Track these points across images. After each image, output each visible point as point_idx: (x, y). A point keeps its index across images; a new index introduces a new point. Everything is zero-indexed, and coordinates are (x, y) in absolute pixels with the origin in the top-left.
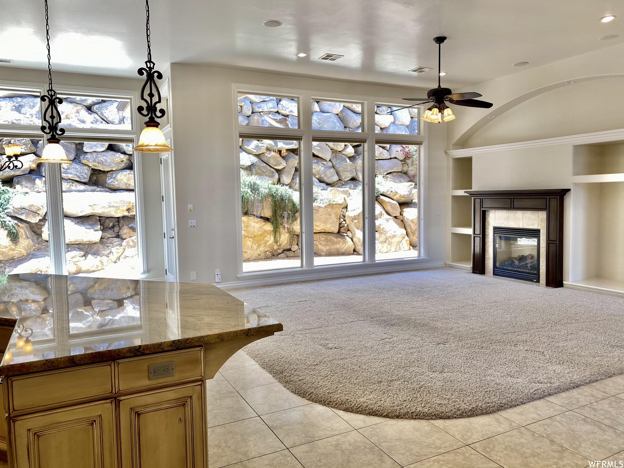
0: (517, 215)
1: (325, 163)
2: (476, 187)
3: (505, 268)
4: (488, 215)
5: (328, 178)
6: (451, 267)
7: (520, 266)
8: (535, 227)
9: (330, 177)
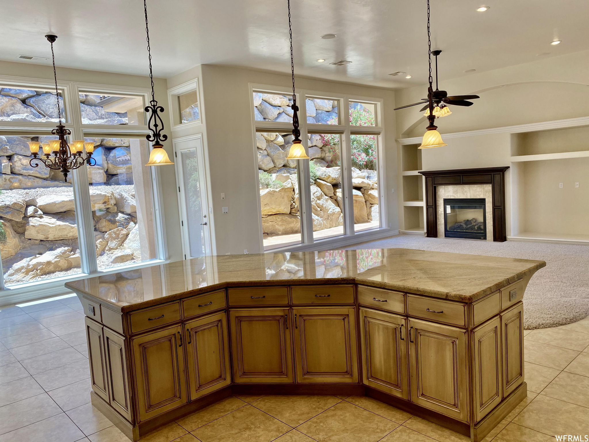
0: (464, 189)
1: (262, 152)
2: (425, 168)
3: (455, 230)
4: (438, 190)
5: (266, 166)
6: (404, 234)
7: (469, 228)
8: (482, 197)
9: (267, 165)
